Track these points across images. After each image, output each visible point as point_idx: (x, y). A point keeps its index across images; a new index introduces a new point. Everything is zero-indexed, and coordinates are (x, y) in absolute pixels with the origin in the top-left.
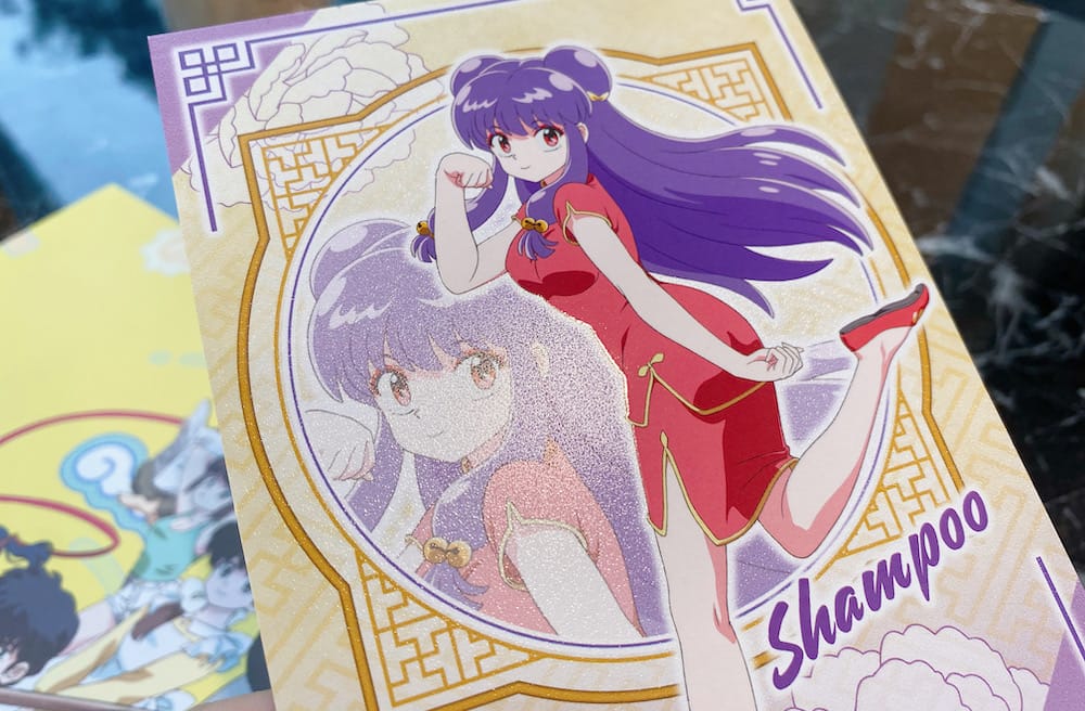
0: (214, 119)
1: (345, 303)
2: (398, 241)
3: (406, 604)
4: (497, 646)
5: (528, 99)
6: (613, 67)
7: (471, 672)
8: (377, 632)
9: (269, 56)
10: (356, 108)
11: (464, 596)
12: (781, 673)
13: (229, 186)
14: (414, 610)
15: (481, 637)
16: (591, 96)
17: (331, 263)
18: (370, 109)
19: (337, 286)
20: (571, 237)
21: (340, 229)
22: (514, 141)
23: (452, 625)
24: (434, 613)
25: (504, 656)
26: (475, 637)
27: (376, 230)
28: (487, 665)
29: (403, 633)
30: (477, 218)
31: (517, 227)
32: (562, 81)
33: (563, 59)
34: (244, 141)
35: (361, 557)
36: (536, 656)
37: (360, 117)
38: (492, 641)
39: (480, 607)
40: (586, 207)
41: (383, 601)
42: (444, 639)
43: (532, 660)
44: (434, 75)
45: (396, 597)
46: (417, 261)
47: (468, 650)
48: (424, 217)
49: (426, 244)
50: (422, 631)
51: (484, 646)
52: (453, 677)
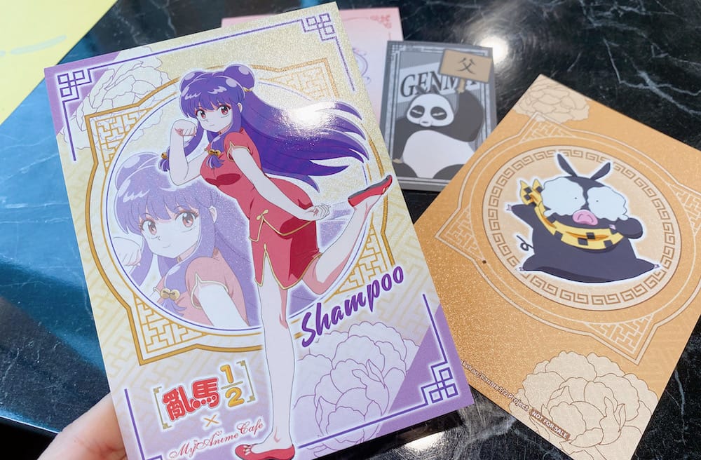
0: (74, 108)
1: (130, 191)
2: (153, 162)
3: (153, 314)
4: (189, 331)
5: (216, 92)
7: (178, 340)
8: (141, 325)
9: (98, 76)
10: (137, 100)
12: (306, 341)
13: (81, 140)
14: (156, 317)
15: (182, 327)
16: (245, 89)
17: (125, 173)
18: (143, 101)
19: (127, 183)
20: (231, 158)
22: (208, 113)
23: (171, 322)
24: (164, 318)
25: (191, 334)
26: (180, 327)
27: (144, 157)
28: (185, 338)
29: (152, 326)
30: (188, 150)
31: (207, 154)
32: (232, 83)
33: (233, 71)
34: (87, 118)
35: (136, 297)
36: (204, 334)
37: (138, 105)
38: (187, 328)
39: (182, 315)
40: (238, 143)
41: (144, 313)
42: (168, 328)
43: (203, 335)
44: (173, 82)
45: (149, 312)
46: (161, 171)
47: (177, 332)
48: (165, 151)
50: (159, 325)
51: (184, 330)
52: (171, 342)
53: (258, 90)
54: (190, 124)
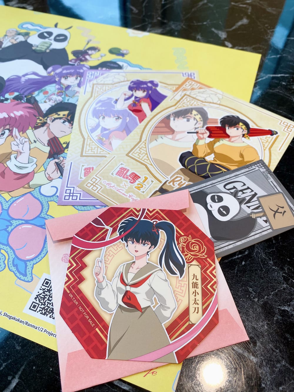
0: (90, 81)
1: (100, 106)
2: (112, 101)
3: (92, 143)
5: (143, 86)
6: (160, 84)
7: (99, 153)
8: (87, 145)
9: (102, 74)
10: (113, 83)
11: (101, 144)
13: (89, 89)
15: (102, 149)
16: (154, 87)
17: (100, 101)
18: (115, 84)
19: (100, 104)
20: (141, 105)
21: (104, 97)
22: (137, 91)
23: (98, 147)
24: (96, 145)
25: (104, 152)
26: (101, 149)
27: (109, 99)
28: (101, 153)
29: (91, 146)
30: (126, 100)
31: (132, 102)
32: (149, 85)
33: (152, 82)
34: (93, 85)
35: (88, 136)
37: (113, 84)
39: (103, 146)
40: (145, 101)
41: (89, 142)
42: (96, 148)
43: (108, 154)
44: (128, 81)
46: (114, 104)
47: (99, 150)
48: (117, 98)
49: (116, 101)
50: (93, 146)
52: (96, 153)
53: (159, 89)
54: (130, 93)
